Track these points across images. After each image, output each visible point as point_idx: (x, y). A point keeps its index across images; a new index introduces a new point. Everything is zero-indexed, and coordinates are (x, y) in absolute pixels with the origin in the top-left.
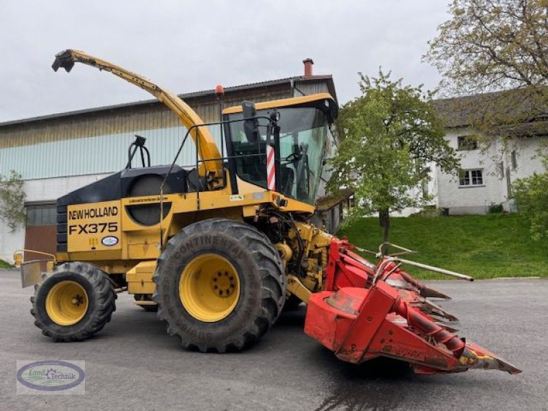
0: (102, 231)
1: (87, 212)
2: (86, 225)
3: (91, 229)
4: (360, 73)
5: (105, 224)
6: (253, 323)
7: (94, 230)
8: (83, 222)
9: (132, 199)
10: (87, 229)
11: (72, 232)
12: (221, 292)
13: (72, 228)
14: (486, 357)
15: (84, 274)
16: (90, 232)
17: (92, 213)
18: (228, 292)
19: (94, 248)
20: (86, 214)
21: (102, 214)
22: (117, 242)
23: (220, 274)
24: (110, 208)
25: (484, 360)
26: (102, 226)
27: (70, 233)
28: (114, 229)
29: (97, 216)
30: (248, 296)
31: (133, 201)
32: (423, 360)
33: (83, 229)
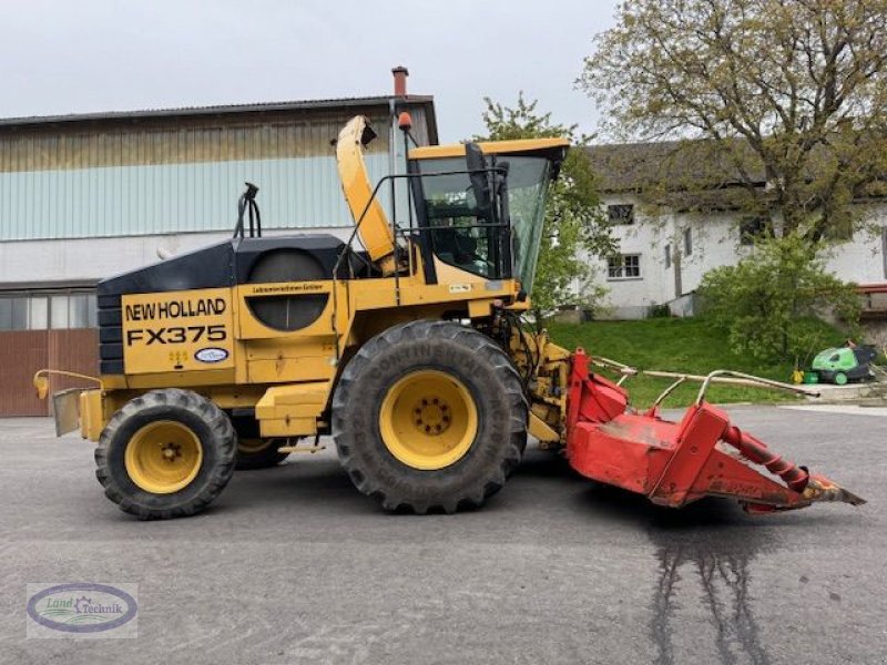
0: (196, 339)
1: (163, 306)
2: (162, 331)
3: (172, 336)
4: (487, 99)
5: (202, 329)
6: (498, 467)
7: (180, 338)
8: (156, 324)
9: (257, 286)
10: (165, 336)
11: (133, 342)
12: (428, 429)
13: (134, 335)
14: (832, 487)
15: (193, 409)
16: (170, 341)
17: (174, 309)
18: (439, 427)
19: (181, 367)
20: (161, 310)
21: (194, 309)
22: (227, 356)
23: (425, 403)
24: (209, 301)
25: (830, 490)
26: (197, 332)
27: (130, 344)
28: (220, 335)
29: (184, 315)
30: (490, 429)
31: (261, 290)
32: (760, 496)
33: (156, 336)
